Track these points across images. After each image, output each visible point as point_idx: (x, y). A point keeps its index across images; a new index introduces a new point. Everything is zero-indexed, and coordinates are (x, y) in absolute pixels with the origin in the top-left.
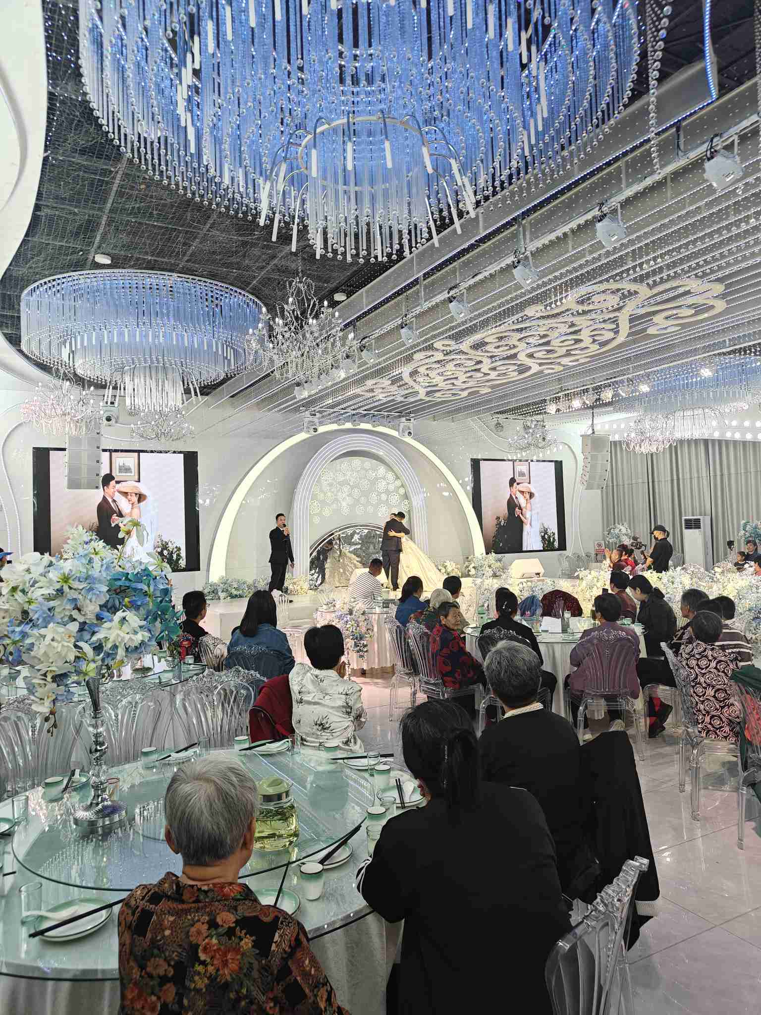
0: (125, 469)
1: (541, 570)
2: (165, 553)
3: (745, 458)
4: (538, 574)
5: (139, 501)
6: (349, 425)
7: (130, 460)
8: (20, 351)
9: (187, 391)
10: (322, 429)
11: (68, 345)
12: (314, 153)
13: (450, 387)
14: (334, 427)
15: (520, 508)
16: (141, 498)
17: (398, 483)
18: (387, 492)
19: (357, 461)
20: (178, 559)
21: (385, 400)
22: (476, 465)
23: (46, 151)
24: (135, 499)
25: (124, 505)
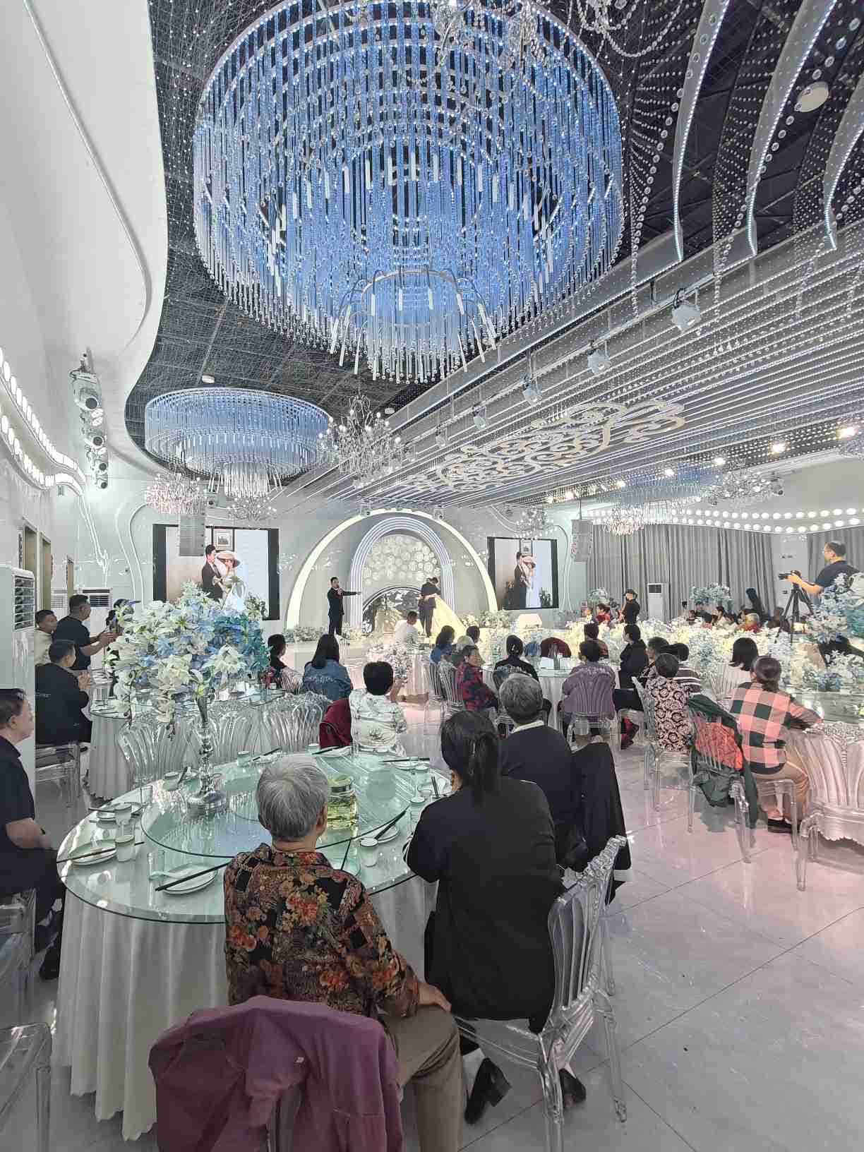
0: (223, 542)
1: (540, 623)
2: (255, 604)
3: (696, 541)
4: (538, 626)
5: (234, 566)
6: (394, 510)
7: (227, 535)
8: (144, 450)
9: (271, 483)
10: (373, 513)
11: (181, 444)
12: (373, 297)
13: (473, 481)
14: (383, 511)
15: (524, 575)
16: (235, 563)
17: (432, 555)
18: (423, 562)
19: (399, 538)
20: (263, 611)
21: (423, 491)
22: (491, 541)
23: (166, 295)
24: (230, 564)
25: (222, 569)
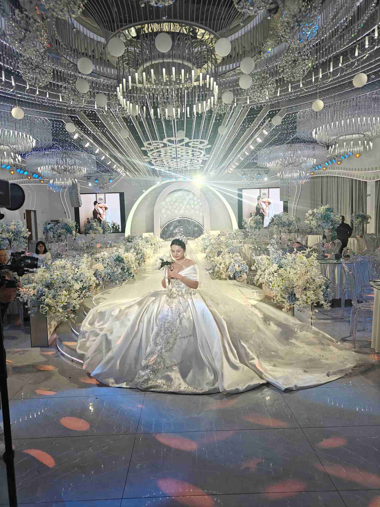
0: (101, 199)
5: (106, 209)
7: (102, 196)
15: (263, 209)
16: (106, 208)
19: (180, 193)
24: (104, 209)
25: (101, 211)
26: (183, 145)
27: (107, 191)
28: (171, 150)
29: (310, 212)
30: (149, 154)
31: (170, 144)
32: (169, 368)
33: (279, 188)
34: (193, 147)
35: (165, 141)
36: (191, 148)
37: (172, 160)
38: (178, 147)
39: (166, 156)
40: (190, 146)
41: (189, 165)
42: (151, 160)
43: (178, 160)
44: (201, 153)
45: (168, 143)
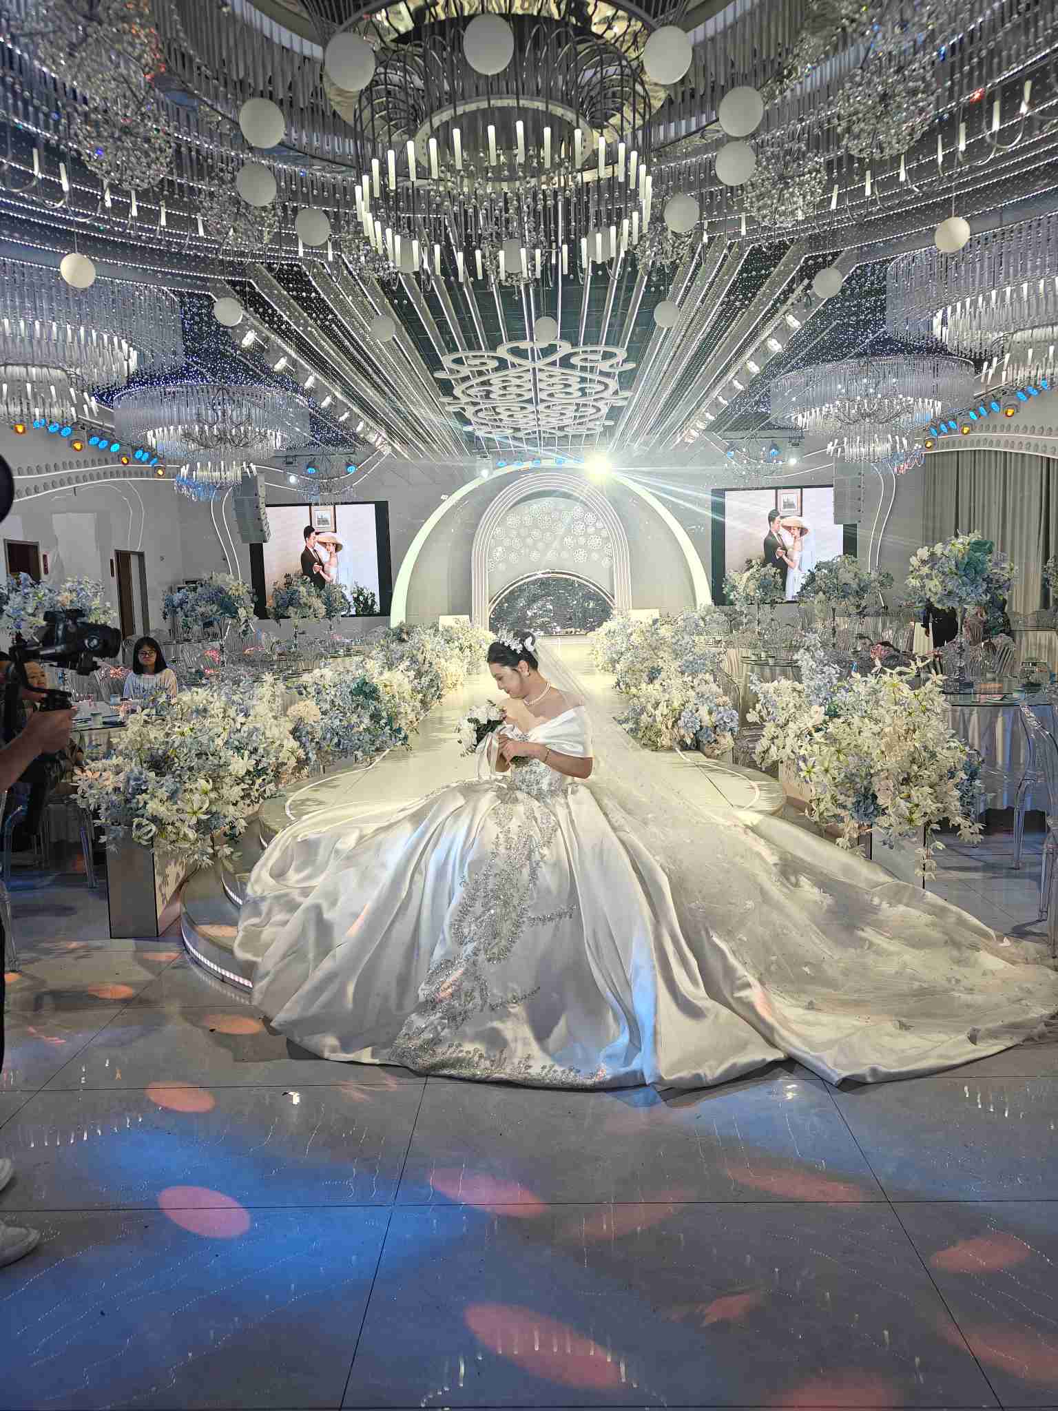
0: (323, 521)
2: (361, 598)
5: (337, 550)
7: (327, 513)
15: (784, 548)
16: (338, 547)
19: (547, 502)
20: (373, 605)
22: (718, 496)
24: (332, 548)
25: (323, 554)
26: (553, 364)
27: (340, 499)
28: (520, 377)
29: (923, 553)
30: (457, 391)
31: (517, 361)
32: (499, 1010)
33: (832, 486)
34: (583, 369)
35: (502, 351)
36: (578, 373)
37: (523, 408)
38: (540, 370)
39: (504, 395)
40: (573, 367)
41: (570, 422)
42: (463, 409)
43: (541, 407)
44: (606, 386)
45: (510, 358)
